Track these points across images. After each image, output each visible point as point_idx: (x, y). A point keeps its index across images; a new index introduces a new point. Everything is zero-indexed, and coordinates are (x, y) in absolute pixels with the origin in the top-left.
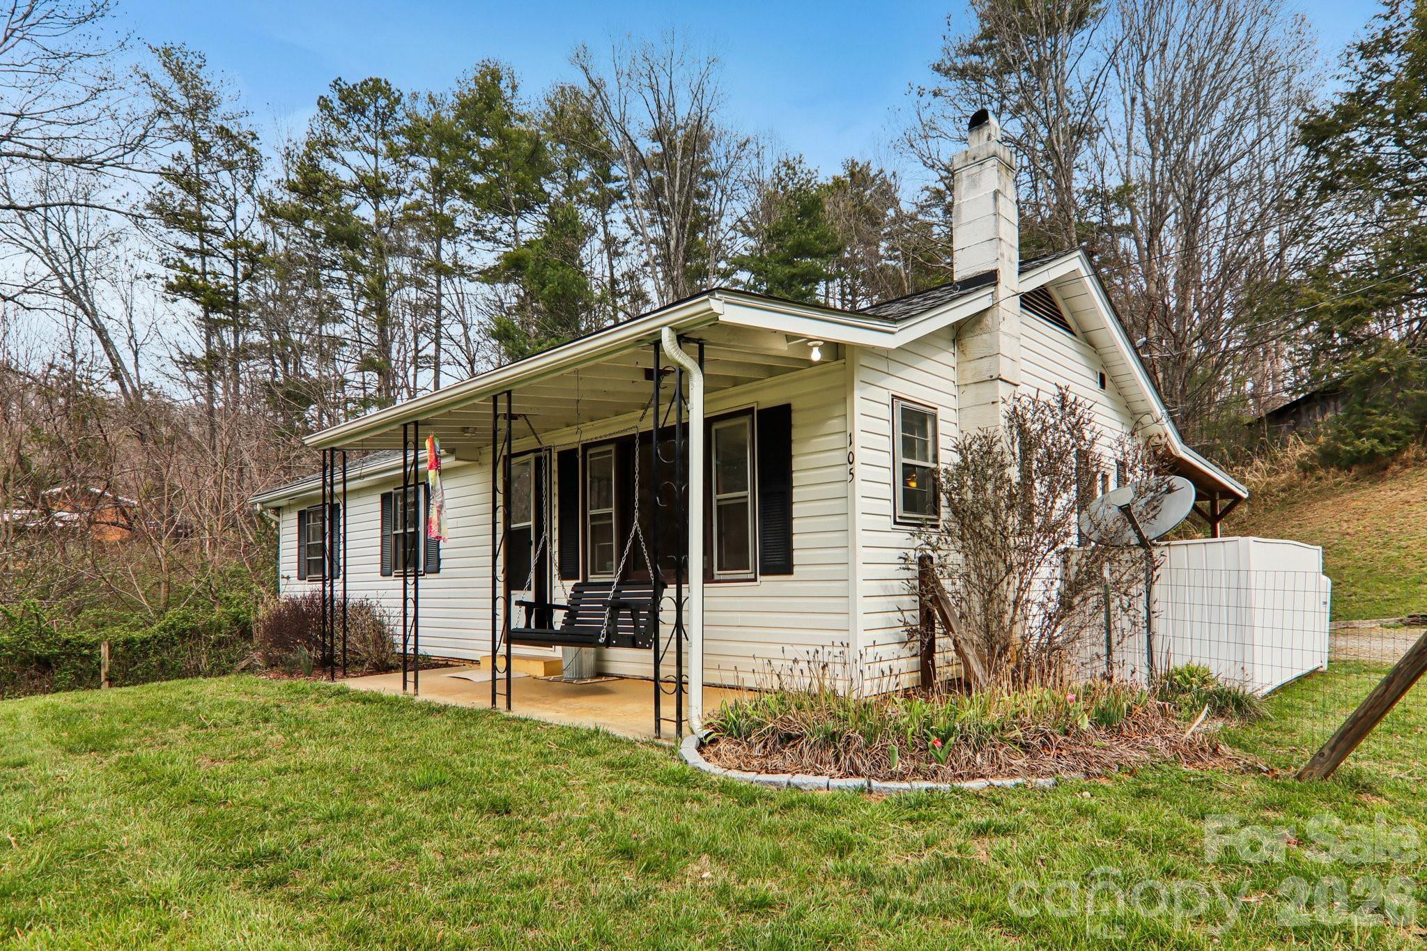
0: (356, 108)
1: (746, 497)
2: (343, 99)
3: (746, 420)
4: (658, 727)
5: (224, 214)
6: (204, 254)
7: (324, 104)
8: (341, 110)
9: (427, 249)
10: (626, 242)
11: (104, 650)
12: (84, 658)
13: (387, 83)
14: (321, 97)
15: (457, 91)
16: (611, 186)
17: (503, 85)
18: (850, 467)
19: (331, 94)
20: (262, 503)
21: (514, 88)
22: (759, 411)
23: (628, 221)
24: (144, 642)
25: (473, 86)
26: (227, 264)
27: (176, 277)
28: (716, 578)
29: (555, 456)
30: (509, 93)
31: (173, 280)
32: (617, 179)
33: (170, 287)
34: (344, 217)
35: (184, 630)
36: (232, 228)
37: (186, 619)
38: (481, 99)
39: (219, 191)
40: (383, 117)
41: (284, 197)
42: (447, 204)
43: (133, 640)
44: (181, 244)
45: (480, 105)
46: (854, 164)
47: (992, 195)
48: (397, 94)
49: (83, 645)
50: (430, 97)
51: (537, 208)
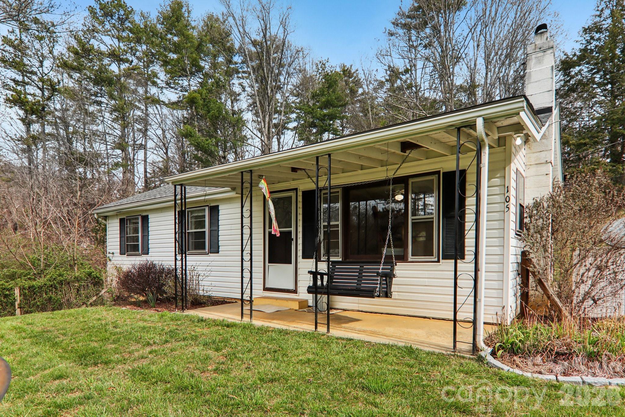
0: (108, 14)
1: (433, 218)
2: (101, 9)
3: (435, 177)
4: (455, 346)
5: (37, 64)
6: (24, 84)
7: (92, 10)
8: (100, 14)
9: (141, 90)
10: (239, 95)
11: (17, 292)
12: (6, 296)
13: (124, 3)
14: (90, 6)
15: (160, 11)
16: (232, 66)
17: (183, 10)
18: (506, 204)
19: (95, 6)
20: (97, 214)
21: (189, 12)
22: (443, 173)
23: (240, 84)
24: (40, 287)
25: (169, 9)
26: (39, 90)
27: (12, 95)
28: (410, 260)
29: (300, 194)
30: (186, 15)
31: (9, 96)
32: (236, 63)
33: (7, 100)
34: (103, 70)
35: (61, 281)
36: (41, 71)
37: (60, 275)
38: (173, 16)
39: (34, 51)
40: (122, 21)
41: (69, 57)
42: (151, 68)
43: (33, 286)
44: (13, 78)
45: (173, 19)
46: (344, 66)
47: (550, 68)
48: (130, 9)
49: (4, 289)
50: (141, 13)
51: (196, 74)
